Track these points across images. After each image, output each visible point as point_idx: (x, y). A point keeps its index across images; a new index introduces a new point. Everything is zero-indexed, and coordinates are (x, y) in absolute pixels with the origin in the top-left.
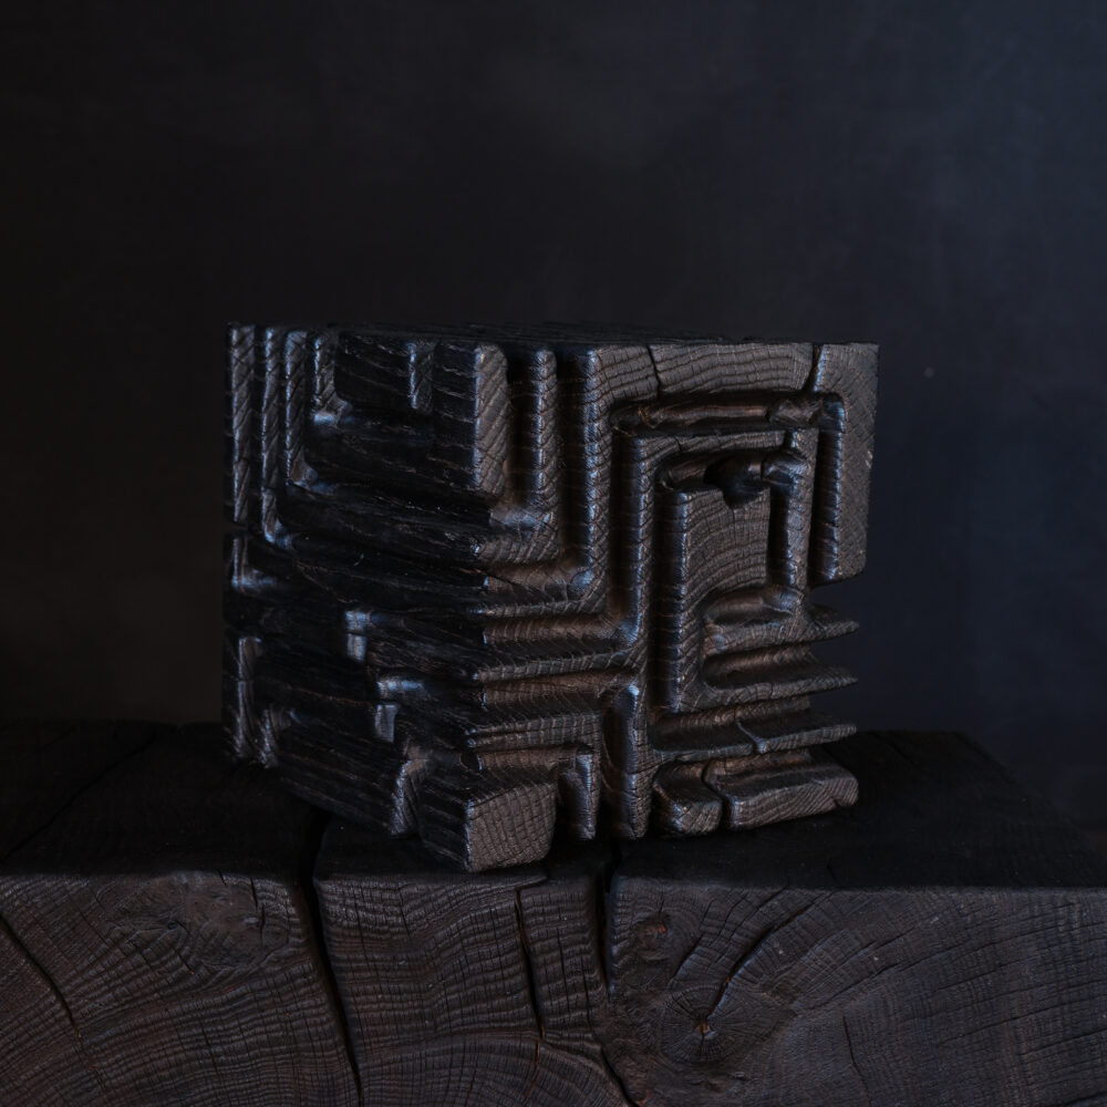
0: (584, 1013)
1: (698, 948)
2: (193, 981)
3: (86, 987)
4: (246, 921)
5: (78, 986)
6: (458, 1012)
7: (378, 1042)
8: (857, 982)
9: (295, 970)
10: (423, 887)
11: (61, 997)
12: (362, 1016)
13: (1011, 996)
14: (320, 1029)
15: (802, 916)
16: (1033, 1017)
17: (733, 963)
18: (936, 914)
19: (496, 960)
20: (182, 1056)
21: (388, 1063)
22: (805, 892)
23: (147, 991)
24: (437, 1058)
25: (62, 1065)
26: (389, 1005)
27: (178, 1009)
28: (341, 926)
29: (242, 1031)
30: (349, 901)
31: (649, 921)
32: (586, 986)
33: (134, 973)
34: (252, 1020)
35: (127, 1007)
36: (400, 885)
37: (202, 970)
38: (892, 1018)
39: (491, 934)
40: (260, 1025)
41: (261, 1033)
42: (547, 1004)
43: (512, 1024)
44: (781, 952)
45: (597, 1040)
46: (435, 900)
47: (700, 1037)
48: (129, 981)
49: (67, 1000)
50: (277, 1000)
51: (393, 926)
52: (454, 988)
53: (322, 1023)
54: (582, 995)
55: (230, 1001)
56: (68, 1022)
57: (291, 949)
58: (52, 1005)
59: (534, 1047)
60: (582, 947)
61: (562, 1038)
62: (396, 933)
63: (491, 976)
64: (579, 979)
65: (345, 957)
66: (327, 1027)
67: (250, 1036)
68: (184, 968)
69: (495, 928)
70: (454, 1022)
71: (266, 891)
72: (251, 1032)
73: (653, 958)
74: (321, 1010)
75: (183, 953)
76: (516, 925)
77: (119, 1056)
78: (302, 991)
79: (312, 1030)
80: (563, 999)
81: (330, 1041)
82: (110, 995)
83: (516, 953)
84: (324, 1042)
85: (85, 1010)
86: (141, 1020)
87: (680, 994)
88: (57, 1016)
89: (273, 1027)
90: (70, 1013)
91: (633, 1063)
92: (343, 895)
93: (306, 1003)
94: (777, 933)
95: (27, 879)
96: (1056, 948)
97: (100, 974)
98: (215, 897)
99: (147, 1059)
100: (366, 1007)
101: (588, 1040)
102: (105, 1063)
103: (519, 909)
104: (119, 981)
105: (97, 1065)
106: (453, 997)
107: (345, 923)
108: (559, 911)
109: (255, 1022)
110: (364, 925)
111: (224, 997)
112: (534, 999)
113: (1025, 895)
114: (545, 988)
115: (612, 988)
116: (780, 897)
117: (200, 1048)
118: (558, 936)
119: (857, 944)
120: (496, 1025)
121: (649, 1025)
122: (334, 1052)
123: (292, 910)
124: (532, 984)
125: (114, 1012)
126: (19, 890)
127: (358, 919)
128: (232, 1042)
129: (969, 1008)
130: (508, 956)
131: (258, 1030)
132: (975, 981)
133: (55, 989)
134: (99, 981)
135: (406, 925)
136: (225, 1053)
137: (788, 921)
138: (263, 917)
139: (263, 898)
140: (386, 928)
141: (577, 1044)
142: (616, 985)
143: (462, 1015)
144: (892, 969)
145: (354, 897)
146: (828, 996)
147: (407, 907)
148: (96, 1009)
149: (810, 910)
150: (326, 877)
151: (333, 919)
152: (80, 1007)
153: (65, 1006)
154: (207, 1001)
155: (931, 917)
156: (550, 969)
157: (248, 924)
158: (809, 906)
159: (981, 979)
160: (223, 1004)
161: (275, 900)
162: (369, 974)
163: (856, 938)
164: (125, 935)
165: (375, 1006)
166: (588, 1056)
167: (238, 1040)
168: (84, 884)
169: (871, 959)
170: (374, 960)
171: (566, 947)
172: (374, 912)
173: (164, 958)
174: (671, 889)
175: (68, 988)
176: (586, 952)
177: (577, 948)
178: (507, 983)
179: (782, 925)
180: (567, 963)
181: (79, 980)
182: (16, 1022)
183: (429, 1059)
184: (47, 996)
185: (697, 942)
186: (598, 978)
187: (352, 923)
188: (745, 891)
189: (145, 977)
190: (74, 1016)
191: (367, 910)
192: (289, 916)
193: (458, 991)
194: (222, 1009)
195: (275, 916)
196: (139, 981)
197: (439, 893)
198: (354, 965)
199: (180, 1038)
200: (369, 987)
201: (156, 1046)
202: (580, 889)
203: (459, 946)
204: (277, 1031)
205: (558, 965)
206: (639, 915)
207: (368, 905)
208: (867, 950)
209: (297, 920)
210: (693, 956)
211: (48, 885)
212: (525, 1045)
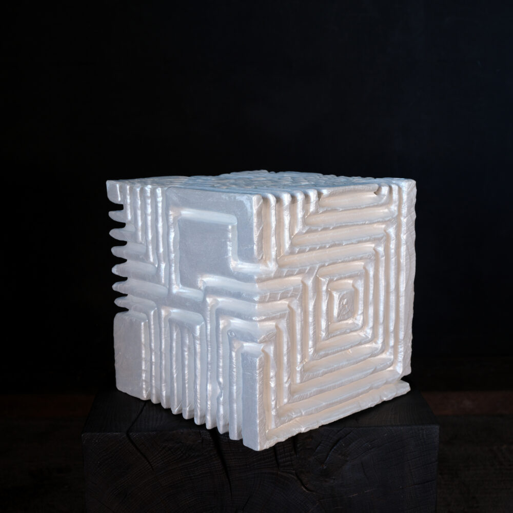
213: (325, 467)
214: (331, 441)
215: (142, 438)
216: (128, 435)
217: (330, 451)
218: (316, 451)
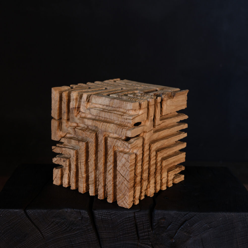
0: (148, 237)
1: (172, 224)
2: (68, 230)
3: (46, 231)
4: (79, 218)
5: (45, 231)
6: (122, 236)
7: (106, 242)
8: (204, 231)
9: (89, 228)
10: (115, 212)
11: (41, 233)
12: (102, 237)
13: (236, 234)
14: (94, 239)
15: (193, 218)
16: (241, 238)
17: (179, 227)
18: (221, 218)
19: (130, 226)
20: (66, 245)
21: (108, 246)
22: (194, 213)
23: (58, 232)
24: (118, 245)
25: (42, 246)
26: (108, 235)
27: (65, 235)
28: (98, 219)
29: (78, 240)
30: (100, 215)
31: (161, 219)
32: (148, 231)
33: (56, 229)
34: (80, 238)
35: (55, 235)
36: (110, 211)
37: (70, 228)
38: (211, 238)
39: (129, 221)
40: (82, 239)
41: (82, 240)
42: (140, 235)
43: (133, 239)
44: (188, 225)
45: (150, 242)
46: (117, 214)
47: (172, 242)
48: (55, 230)
49: (43, 234)
50: (85, 234)
51: (109, 219)
52: (121, 231)
53: (94, 238)
54: (147, 233)
55: (76, 234)
56: (43, 238)
57: (88, 224)
58: (40, 235)
59: (137, 243)
60: (148, 224)
61: (143, 241)
62: (109, 221)
63: (129, 229)
64: (147, 230)
65: (99, 225)
66: (95, 239)
67: (79, 241)
68: (66, 227)
69: (129, 220)
70: (121, 239)
71: (83, 212)
72: (80, 240)
73: (162, 226)
74: (94, 236)
75: (66, 225)
76: (134, 219)
77: (53, 245)
78: (90, 232)
79: (92, 240)
80: (144, 234)
81: (96, 242)
82: (51, 233)
83: (134, 225)
84: (95, 242)
85: (46, 236)
86: (58, 238)
87: (167, 233)
88: (41, 237)
89: (84, 239)
90: (43, 236)
91: (158, 247)
92: (98, 213)
93: (91, 234)
94: (188, 221)
95: (34, 210)
96: (246, 224)
97: (49, 229)
98: (72, 214)
99: (59, 245)
100: (103, 235)
101: (149, 242)
102: (50, 246)
103: (134, 216)
104: (53, 230)
105: (49, 246)
106: (121, 233)
107: (99, 219)
108: (143, 217)
109: (81, 238)
110: (103, 219)
111: (74, 233)
112: (138, 234)
113: (240, 214)
114: (140, 232)
115: (154, 232)
116: (189, 214)
117: (70, 243)
118: (143, 222)
119: (204, 223)
120: (130, 239)
121: (161, 239)
122: (97, 244)
123: (88, 216)
124: (137, 231)
125: (52, 236)
126: (33, 212)
127: (102, 218)
128: (76, 242)
129: (227, 236)
130: (133, 225)
131: (81, 240)
132: (229, 231)
133: (40, 231)
134: (49, 230)
135: (111, 219)
136: (75, 244)
137: (190, 219)
138: (82, 217)
139: (82, 214)
140: (107, 220)
141: (146, 243)
142: (154, 231)
143: (123, 237)
144: (212, 228)
145: (101, 214)
146: (198, 234)
147: (111, 216)
148: (48, 236)
149: (194, 217)
150: (95, 210)
151: (96, 218)
152: (45, 235)
153: (42, 235)
154: (71, 234)
155: (220, 218)
156: (141, 228)
157: (79, 219)
158: (194, 216)
159: (230, 230)
160: (74, 235)
161: (85, 214)
162: (104, 229)
163: (204, 222)
164: (54, 221)
165: (105, 235)
166: (148, 245)
167: (77, 242)
168: (46, 211)
169: (207, 226)
170: (105, 226)
171: (144, 224)
172: (105, 217)
173: (62, 226)
174: (166, 212)
175: (43, 231)
176: (149, 225)
177: (146, 224)
178: (132, 231)
179: (189, 219)
180: (144, 227)
181: (45, 230)
182: (32, 238)
183: (116, 246)
184: (39, 233)
185: (171, 223)
186: (151, 230)
187: (100, 219)
188: (181, 213)
189: (58, 229)
190: (44, 237)
191: (103, 216)
192: (87, 217)
193: (122, 232)
194: (74, 236)
195: (85, 217)
196: (57, 230)
197: (118, 213)
198: (101, 227)
199: (65, 241)
200: (104, 231)
201: (61, 243)
202: (147, 212)
203: (122, 223)
204: (85, 240)
205: (142, 227)
206: (159, 217)
207: (104, 215)
208: (206, 225)
209: (89, 218)
210: (170, 226)
211: (38, 211)
212: (136, 243)
213: (174, 241)
214: (179, 222)
215: (36, 214)
216: (25, 212)
217: (178, 230)
218: (168, 228)
